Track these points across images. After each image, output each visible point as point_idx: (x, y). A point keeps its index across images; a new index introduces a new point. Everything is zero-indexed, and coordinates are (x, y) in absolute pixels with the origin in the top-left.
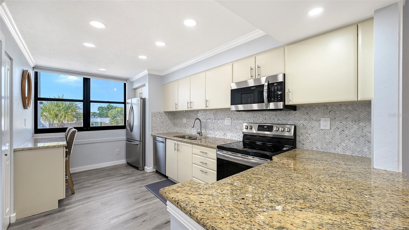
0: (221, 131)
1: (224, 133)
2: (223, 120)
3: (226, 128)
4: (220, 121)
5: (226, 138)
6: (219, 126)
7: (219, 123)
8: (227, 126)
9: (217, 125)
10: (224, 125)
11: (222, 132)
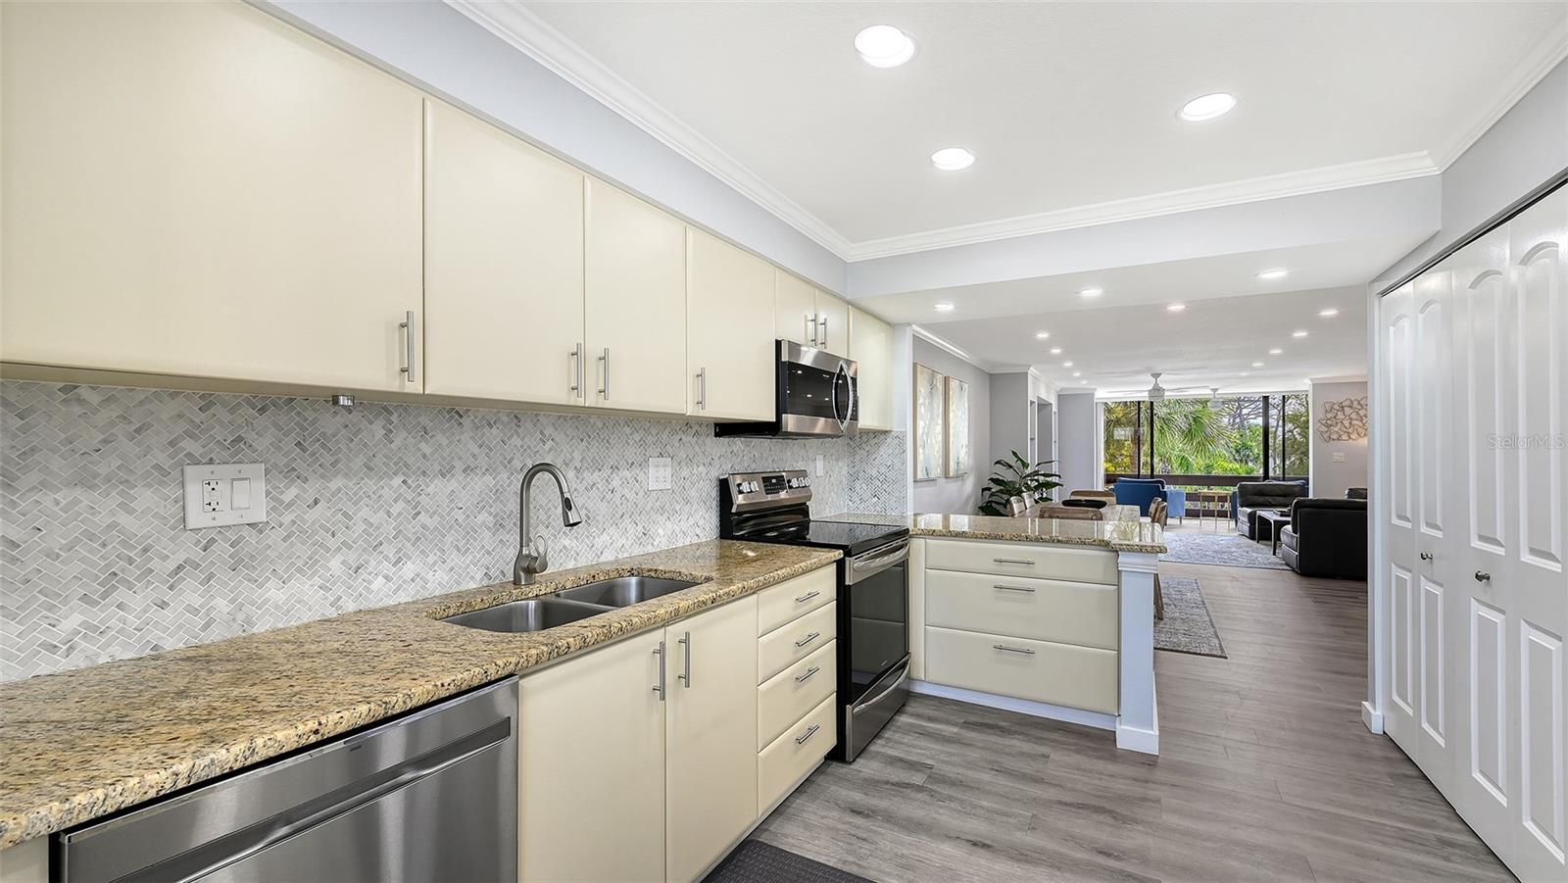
0: (627, 520)
1: (640, 528)
2: (636, 470)
3: (650, 505)
4: (627, 474)
5: (650, 549)
6: (618, 502)
7: (616, 483)
8: (654, 494)
9: (609, 496)
10: (641, 493)
11: (631, 528)
